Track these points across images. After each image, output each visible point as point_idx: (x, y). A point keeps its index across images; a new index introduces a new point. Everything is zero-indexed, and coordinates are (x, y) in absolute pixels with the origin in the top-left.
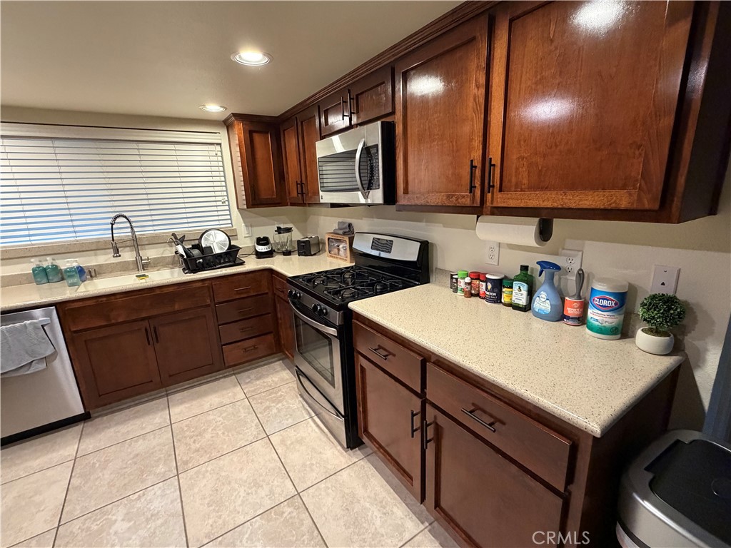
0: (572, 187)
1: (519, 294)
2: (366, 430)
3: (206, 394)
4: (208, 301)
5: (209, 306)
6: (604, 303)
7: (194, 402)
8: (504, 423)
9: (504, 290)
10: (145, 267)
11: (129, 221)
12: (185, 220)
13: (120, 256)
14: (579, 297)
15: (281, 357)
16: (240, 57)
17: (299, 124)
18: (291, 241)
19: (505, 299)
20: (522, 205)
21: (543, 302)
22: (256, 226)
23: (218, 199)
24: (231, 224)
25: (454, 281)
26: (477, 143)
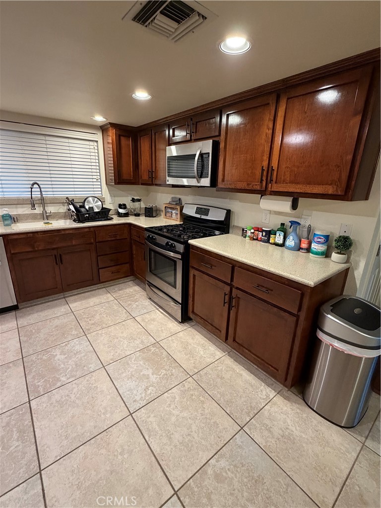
0: (309, 183)
1: (279, 238)
2: (193, 312)
3: (89, 297)
4: (92, 240)
5: (92, 243)
6: (319, 240)
7: (83, 301)
8: (272, 290)
9: (271, 236)
10: (47, 218)
11: (40, 187)
12: (73, 190)
13: (35, 209)
14: (308, 239)
15: (133, 279)
16: (135, 95)
17: (153, 134)
18: (140, 207)
19: (272, 241)
20: (286, 191)
21: (290, 242)
22: (117, 197)
23: (94, 177)
24: (102, 194)
25: (245, 231)
26: (266, 158)
